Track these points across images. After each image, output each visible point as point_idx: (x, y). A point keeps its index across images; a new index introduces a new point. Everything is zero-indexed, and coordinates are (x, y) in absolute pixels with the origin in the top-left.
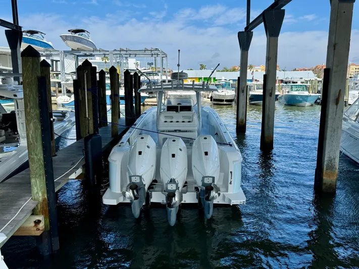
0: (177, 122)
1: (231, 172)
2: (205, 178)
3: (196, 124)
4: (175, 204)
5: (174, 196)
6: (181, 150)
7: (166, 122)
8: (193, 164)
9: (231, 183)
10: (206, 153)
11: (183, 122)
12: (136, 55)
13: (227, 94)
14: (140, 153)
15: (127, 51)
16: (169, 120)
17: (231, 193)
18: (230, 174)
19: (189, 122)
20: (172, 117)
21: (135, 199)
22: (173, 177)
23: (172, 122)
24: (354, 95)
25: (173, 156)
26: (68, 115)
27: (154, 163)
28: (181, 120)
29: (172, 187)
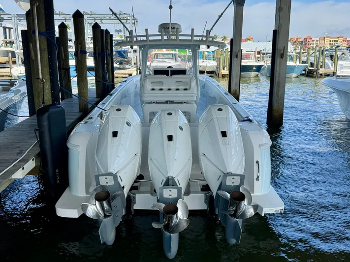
0: (169, 89)
1: (257, 162)
2: (228, 178)
3: (195, 93)
4: (177, 225)
5: (175, 211)
6: (181, 128)
7: (153, 89)
8: (201, 150)
9: (257, 179)
10: (224, 134)
11: (177, 89)
12: (102, 19)
13: (208, 65)
14: (115, 134)
15: (91, 14)
16: (157, 87)
17: (259, 194)
18: (255, 164)
19: (186, 89)
20: (161, 83)
21: (106, 216)
22: (171, 174)
23: (161, 89)
24: (342, 65)
25: (170, 138)
26: (17, 84)
27: (138, 150)
28: (173, 87)
29: (170, 193)
